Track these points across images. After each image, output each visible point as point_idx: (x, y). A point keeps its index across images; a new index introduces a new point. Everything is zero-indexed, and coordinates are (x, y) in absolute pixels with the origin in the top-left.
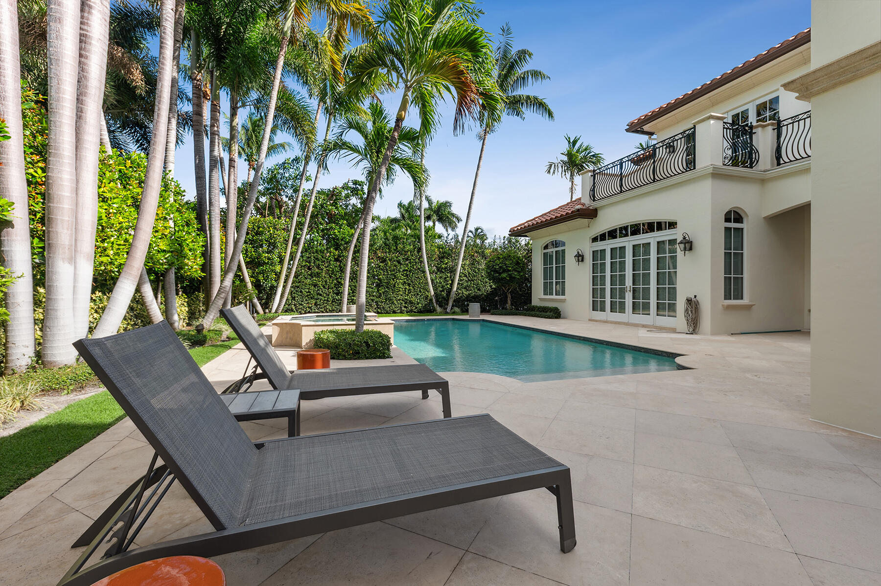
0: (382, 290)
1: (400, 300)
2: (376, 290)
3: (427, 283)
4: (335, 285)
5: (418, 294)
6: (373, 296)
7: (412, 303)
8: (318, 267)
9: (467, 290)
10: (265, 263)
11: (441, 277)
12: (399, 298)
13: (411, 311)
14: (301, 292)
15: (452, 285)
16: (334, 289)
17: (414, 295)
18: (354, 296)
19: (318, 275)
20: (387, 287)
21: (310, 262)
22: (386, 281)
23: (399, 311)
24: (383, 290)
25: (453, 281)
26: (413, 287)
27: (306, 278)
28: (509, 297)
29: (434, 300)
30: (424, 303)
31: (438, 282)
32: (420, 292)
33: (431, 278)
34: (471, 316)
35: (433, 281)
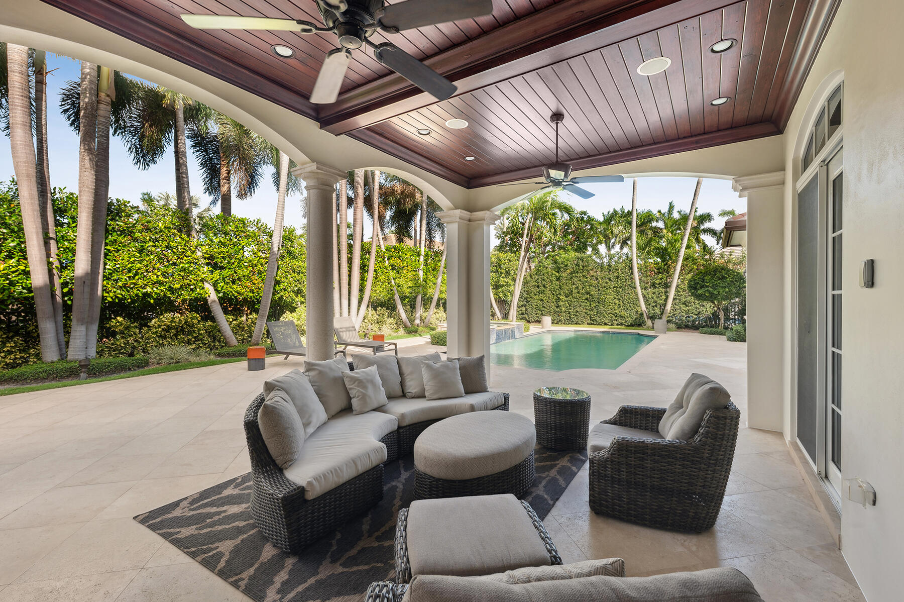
2: (588, 305)
3: (638, 299)
4: (556, 299)
5: (627, 309)
6: (587, 309)
7: (622, 317)
8: (544, 286)
9: (687, 306)
10: (503, 286)
11: (654, 293)
12: (609, 312)
13: (622, 324)
14: (532, 305)
15: (666, 300)
16: (555, 303)
17: (624, 309)
18: (570, 309)
19: (543, 292)
20: (599, 302)
21: (538, 283)
22: (597, 297)
23: (610, 324)
24: (595, 305)
25: (667, 297)
26: (623, 302)
27: (536, 295)
28: (722, 315)
29: (645, 315)
30: (635, 317)
31: (650, 297)
32: (630, 306)
33: (643, 294)
34: (656, 332)
35: (644, 297)
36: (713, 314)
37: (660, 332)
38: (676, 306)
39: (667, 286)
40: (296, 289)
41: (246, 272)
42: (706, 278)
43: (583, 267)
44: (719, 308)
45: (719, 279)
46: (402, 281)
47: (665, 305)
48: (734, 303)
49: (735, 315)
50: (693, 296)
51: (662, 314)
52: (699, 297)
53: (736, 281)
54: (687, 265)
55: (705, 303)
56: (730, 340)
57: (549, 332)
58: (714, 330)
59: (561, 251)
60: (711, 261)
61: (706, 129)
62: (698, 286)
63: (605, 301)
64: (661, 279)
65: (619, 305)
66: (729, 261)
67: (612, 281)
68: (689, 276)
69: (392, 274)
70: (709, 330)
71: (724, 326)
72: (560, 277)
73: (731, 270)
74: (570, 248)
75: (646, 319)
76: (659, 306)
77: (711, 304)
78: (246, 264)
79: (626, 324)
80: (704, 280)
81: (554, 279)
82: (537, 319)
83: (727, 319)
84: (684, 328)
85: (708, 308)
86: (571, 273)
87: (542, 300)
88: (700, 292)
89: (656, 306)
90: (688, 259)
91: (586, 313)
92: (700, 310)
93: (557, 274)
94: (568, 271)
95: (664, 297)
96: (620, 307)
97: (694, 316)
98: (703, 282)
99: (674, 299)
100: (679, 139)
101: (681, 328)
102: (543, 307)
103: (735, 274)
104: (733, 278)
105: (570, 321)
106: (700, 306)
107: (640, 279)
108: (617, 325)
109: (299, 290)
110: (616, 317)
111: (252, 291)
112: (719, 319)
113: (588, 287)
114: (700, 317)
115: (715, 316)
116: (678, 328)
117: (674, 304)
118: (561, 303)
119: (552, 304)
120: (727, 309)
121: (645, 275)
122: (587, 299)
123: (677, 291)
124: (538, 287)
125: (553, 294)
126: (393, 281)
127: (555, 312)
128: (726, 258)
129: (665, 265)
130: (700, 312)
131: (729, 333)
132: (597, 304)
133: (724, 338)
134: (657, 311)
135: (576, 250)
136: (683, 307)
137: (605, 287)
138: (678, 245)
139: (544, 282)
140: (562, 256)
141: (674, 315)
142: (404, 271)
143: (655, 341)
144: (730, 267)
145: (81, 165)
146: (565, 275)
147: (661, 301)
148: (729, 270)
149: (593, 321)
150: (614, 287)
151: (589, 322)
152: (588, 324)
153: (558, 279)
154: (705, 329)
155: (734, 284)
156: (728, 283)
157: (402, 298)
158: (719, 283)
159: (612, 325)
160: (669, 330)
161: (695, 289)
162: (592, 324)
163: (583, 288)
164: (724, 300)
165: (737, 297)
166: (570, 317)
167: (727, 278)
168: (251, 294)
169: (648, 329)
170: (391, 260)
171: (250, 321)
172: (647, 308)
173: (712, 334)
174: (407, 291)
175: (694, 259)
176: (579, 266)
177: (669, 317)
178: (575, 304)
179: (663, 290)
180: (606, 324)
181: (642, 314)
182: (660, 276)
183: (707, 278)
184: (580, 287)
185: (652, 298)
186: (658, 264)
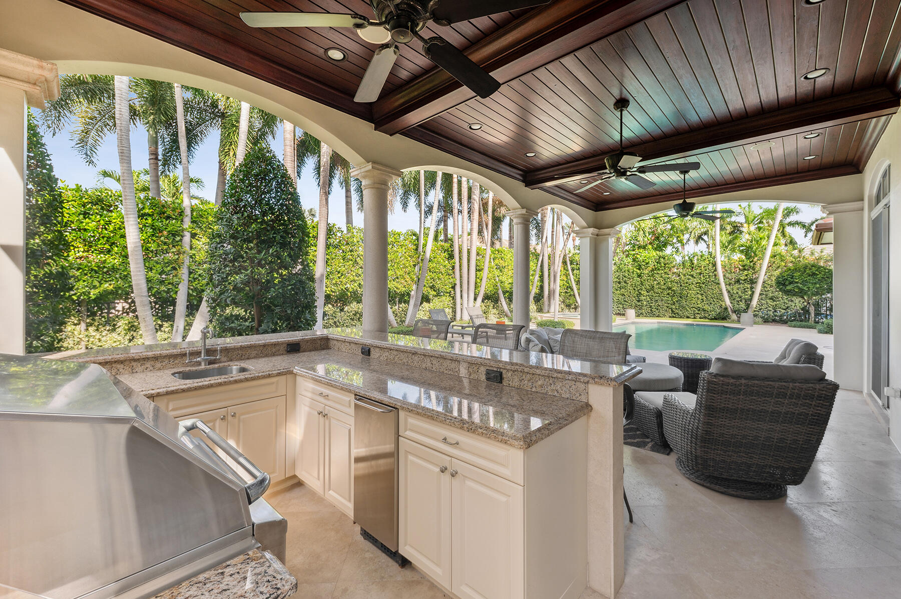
0: (675, 299)
1: (693, 307)
2: (670, 299)
3: (722, 294)
4: (637, 294)
5: (711, 304)
6: (669, 304)
7: (705, 311)
9: (774, 301)
11: (739, 289)
12: (691, 306)
13: (705, 318)
15: (752, 295)
16: (637, 297)
17: (707, 304)
18: (652, 303)
20: (681, 297)
22: (679, 292)
23: (692, 317)
24: (677, 299)
25: (753, 292)
26: (706, 297)
28: (812, 310)
29: (729, 310)
30: (718, 311)
31: (735, 292)
32: (714, 301)
33: (727, 290)
34: (742, 325)
35: (729, 292)
36: (802, 309)
37: (747, 325)
38: (763, 302)
39: (753, 282)
40: (431, 284)
41: (401, 273)
42: (795, 275)
43: (665, 264)
44: (809, 303)
45: (809, 276)
46: (504, 279)
47: (751, 300)
48: (825, 299)
49: (827, 310)
50: (781, 291)
51: (747, 308)
52: (787, 293)
53: (827, 277)
54: (774, 262)
55: (794, 298)
56: (821, 333)
57: (633, 323)
58: (804, 323)
59: (641, 250)
60: (800, 258)
61: (799, 171)
62: (787, 283)
63: (687, 296)
64: (746, 275)
65: (702, 299)
66: (820, 258)
67: (695, 278)
68: (777, 273)
69: (497, 272)
70: (799, 323)
71: (815, 320)
72: (641, 273)
73: (822, 267)
74: (650, 247)
75: (731, 313)
76: (743, 301)
77: (801, 299)
78: (401, 266)
79: (709, 317)
80: (793, 276)
81: (635, 275)
82: (618, 312)
83: (818, 314)
84: (771, 322)
85: (797, 303)
86: (653, 270)
87: (623, 295)
88: (788, 288)
89: (741, 301)
90: (775, 256)
91: (667, 307)
92: (789, 305)
93: (639, 271)
94: (650, 269)
95: (750, 293)
96: (703, 301)
97: (782, 310)
98: (792, 278)
99: (760, 294)
100: (776, 176)
101: (768, 322)
102: (626, 301)
103: (827, 271)
104: (824, 275)
105: (651, 314)
106: (789, 301)
107: (724, 276)
108: (700, 318)
109: (433, 285)
110: (699, 310)
111: (405, 287)
112: (809, 314)
113: (670, 283)
114: (788, 312)
115: (806, 311)
116: (765, 322)
117: (760, 299)
118: (642, 298)
119: (634, 299)
120: (818, 304)
121: (729, 271)
122: (668, 294)
123: (764, 287)
124: (619, 283)
125: (634, 289)
126: (497, 278)
127: (636, 306)
128: (816, 255)
129: (751, 262)
130: (788, 307)
131: (819, 326)
132: (679, 299)
133: (815, 331)
134: (743, 305)
135: (656, 249)
136: (770, 302)
137: (687, 283)
138: (764, 243)
139: (625, 279)
140: (643, 255)
141: (760, 309)
142: (506, 270)
143: (742, 333)
144: (822, 264)
145: (320, 203)
146: (646, 272)
147: (747, 297)
148: (820, 267)
149: (675, 314)
150: (697, 283)
151: (671, 315)
152: (670, 317)
153: (639, 276)
154: (794, 323)
155: (826, 280)
156: (819, 280)
157: (504, 293)
158: (810, 280)
159: (695, 318)
160: (755, 323)
161: (784, 285)
162: (673, 317)
163: (665, 284)
164: (815, 295)
165: (828, 293)
166: (651, 310)
167: (818, 275)
168: (404, 289)
169: (733, 322)
170: (496, 261)
171: (401, 309)
172: (731, 303)
173: (802, 327)
174: (508, 287)
175: (781, 256)
176: (660, 263)
177: (755, 311)
178: (657, 298)
179: (749, 286)
180: (688, 317)
181: (726, 309)
182: (746, 273)
183: (797, 274)
184: (662, 283)
185: (737, 293)
186: (744, 261)
